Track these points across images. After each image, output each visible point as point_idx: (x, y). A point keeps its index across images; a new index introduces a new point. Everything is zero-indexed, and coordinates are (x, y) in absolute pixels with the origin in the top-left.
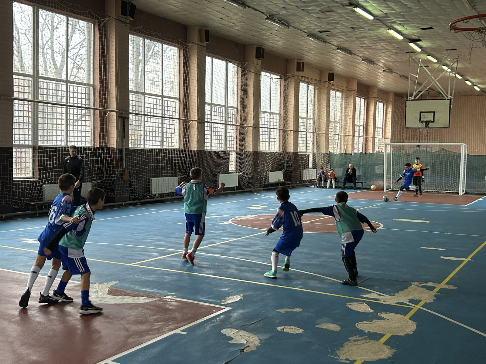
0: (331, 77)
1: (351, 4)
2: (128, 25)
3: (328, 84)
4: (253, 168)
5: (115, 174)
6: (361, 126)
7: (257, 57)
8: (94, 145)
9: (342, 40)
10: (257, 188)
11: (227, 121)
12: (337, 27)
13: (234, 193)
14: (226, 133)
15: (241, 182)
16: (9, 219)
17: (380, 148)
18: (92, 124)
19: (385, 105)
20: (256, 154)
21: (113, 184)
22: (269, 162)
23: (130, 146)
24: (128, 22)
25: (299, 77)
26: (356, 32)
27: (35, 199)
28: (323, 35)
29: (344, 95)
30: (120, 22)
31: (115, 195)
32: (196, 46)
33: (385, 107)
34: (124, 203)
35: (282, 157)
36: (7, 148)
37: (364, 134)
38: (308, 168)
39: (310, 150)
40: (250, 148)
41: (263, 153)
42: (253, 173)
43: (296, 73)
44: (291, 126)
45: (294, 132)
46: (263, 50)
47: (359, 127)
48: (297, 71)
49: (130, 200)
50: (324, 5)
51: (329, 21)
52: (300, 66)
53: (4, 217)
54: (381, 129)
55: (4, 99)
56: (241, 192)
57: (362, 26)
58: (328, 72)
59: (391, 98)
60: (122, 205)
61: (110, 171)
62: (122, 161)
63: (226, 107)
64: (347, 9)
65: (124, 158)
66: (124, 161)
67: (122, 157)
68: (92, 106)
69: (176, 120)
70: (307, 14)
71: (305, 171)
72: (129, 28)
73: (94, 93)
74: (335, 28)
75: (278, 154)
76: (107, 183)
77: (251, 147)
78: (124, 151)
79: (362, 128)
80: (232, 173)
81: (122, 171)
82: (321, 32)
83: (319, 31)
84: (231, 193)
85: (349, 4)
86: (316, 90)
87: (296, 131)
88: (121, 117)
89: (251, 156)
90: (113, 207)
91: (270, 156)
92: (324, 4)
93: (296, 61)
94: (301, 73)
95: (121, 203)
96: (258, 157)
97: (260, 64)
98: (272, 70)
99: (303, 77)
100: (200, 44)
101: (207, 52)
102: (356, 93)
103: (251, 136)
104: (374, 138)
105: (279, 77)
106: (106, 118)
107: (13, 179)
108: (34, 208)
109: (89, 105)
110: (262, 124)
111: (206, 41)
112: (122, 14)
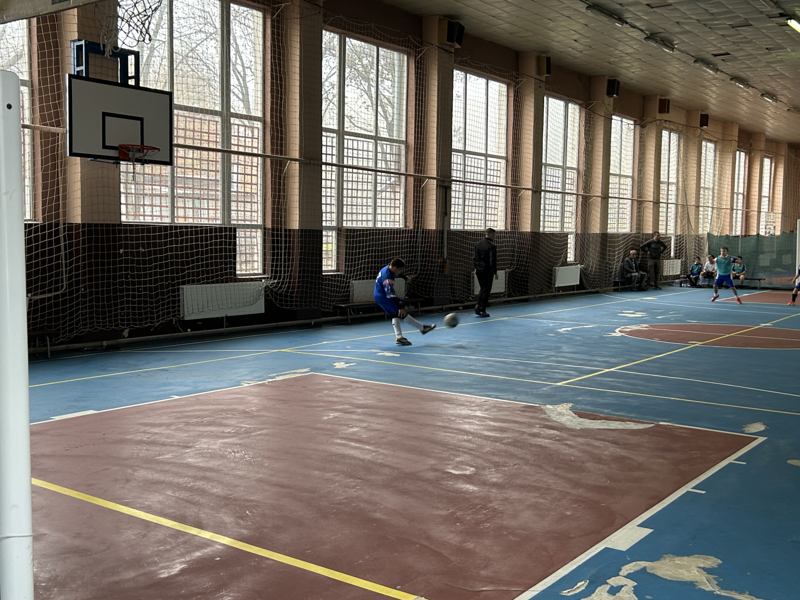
0: (705, 120)
1: (781, 15)
2: (453, 55)
3: (699, 130)
4: (601, 258)
5: (434, 267)
6: (740, 193)
7: (610, 93)
8: (406, 226)
9: (744, 66)
10: (605, 287)
11: (565, 189)
12: (744, 48)
13: (574, 294)
14: (563, 206)
15: (583, 278)
16: (318, 326)
17: (768, 227)
18: (402, 196)
19: (773, 161)
20: (605, 237)
21: (432, 280)
22: (621, 248)
23: (452, 227)
24: (453, 50)
25: (662, 121)
26: (771, 54)
27: (344, 300)
28: (717, 60)
29: (718, 147)
30: (443, 51)
31: (433, 295)
32: (534, 80)
33: (773, 164)
34: (445, 306)
35: (637, 241)
36: (317, 231)
37: (745, 208)
38: (669, 258)
39: (671, 231)
40: (596, 229)
41: (613, 236)
42: (600, 265)
43: (659, 116)
44: (650, 195)
45: (655, 204)
46: (619, 82)
47: (738, 195)
48: (660, 112)
49: (451, 303)
50: (740, 17)
51: (737, 39)
52: (664, 106)
53: (313, 323)
54: (767, 199)
55: (313, 164)
56: (582, 293)
57: (784, 45)
58: (700, 112)
59: (784, 151)
60: (441, 309)
61: (429, 263)
62: (442, 248)
63: (564, 168)
64: (773, 22)
65: (446, 243)
66: (446, 248)
67: (442, 243)
68: (403, 171)
69: (501, 188)
70: (710, 30)
71: (666, 263)
72: (453, 59)
73: (407, 153)
74: (742, 50)
75: (633, 237)
76: (425, 279)
77: (598, 226)
78: (446, 234)
79: (741, 197)
80: (571, 265)
81: (443, 262)
82: (715, 55)
83: (713, 54)
84: (569, 294)
85: (779, 15)
86: (682, 141)
87: (657, 203)
88: (443, 186)
89: (599, 240)
90: (431, 312)
91: (622, 240)
92: (741, 15)
93: (658, 97)
94: (665, 116)
95: (441, 307)
96: (606, 241)
97: (612, 103)
98: (624, 112)
99: (668, 122)
100: (538, 77)
101: (546, 89)
102: (737, 143)
103: (599, 210)
104: (759, 212)
105: (632, 122)
106: (423, 188)
107: (322, 271)
108: (343, 312)
109: (399, 170)
110: (612, 192)
111: (547, 74)
112: (448, 41)
